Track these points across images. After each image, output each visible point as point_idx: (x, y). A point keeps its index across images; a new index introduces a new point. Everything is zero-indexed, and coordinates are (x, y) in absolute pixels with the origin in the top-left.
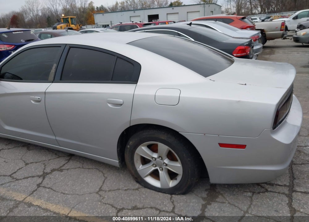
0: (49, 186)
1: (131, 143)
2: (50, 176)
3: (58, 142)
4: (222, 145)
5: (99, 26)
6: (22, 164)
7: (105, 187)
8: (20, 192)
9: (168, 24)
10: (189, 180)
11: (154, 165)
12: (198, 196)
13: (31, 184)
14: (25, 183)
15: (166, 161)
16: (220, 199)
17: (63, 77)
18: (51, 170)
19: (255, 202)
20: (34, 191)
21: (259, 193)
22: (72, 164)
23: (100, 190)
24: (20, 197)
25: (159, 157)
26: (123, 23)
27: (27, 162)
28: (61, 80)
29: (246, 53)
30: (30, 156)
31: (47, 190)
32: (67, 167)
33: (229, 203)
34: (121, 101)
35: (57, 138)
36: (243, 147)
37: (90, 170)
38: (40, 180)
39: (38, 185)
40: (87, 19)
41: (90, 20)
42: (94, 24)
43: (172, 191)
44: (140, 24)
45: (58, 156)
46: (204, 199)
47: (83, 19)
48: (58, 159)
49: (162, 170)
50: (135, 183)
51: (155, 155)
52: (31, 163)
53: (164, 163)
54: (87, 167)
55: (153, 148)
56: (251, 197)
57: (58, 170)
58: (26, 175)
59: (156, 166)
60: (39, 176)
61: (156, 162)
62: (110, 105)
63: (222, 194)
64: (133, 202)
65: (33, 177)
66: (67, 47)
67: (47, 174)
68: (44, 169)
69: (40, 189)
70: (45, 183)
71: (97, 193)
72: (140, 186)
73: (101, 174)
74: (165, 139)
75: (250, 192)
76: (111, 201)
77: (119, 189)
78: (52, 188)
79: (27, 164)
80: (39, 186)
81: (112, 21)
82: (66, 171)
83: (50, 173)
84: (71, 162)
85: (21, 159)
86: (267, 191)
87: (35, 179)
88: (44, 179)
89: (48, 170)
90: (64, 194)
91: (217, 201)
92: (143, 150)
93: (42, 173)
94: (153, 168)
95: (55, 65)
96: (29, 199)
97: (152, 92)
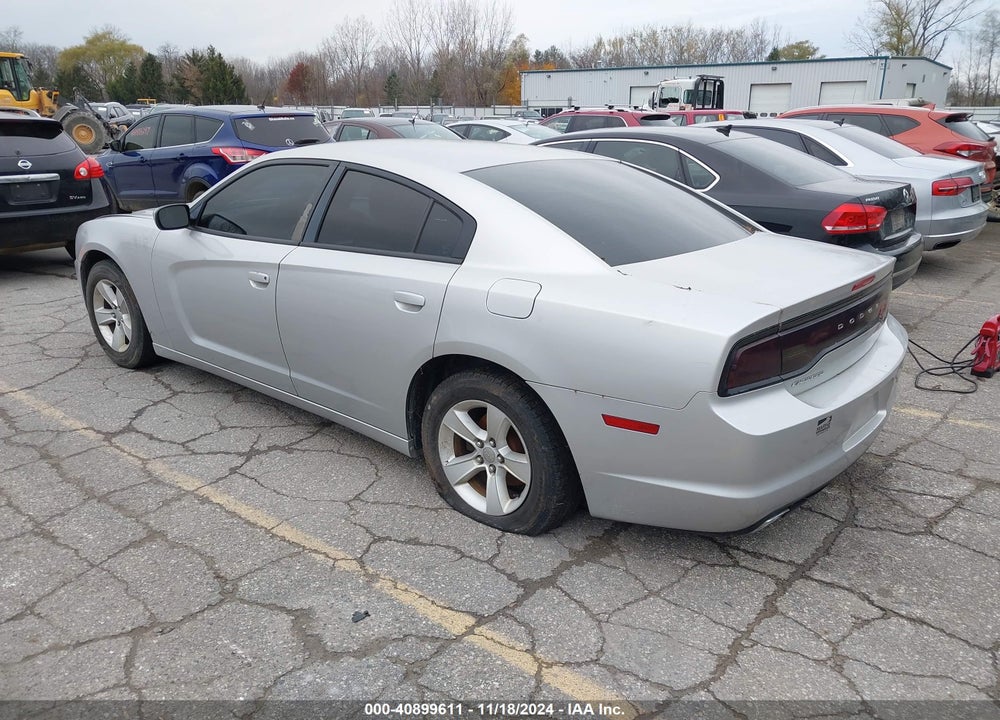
0: (253, 475)
1: (434, 398)
2: (263, 457)
3: (295, 386)
4: (610, 420)
5: (532, 109)
6: (213, 426)
7: (369, 496)
8: (193, 476)
9: (726, 119)
10: (542, 500)
11: (479, 459)
12: (562, 544)
13: (218, 465)
14: (209, 460)
15: (504, 451)
16: (613, 559)
17: (323, 235)
18: (269, 447)
19: (690, 579)
20: (221, 479)
21: (713, 565)
22: (319, 442)
23: (357, 498)
24: (190, 484)
25: (492, 439)
26: (581, 110)
27: (226, 424)
28: (316, 241)
29: (867, 226)
30: (237, 413)
31: (248, 481)
32: (305, 445)
33: (626, 571)
34: (419, 298)
35: (294, 375)
36: (653, 429)
37: (351, 459)
38: (240, 461)
39: (231, 469)
40: (501, 88)
41: (511, 91)
42: (519, 102)
43: (506, 524)
44: (632, 114)
45: (293, 423)
46: (572, 552)
47: (489, 86)
48: (292, 428)
49: (494, 471)
50: (438, 497)
51: (482, 435)
52: (232, 427)
53: (499, 455)
54: (349, 453)
55: (478, 416)
56: (687, 570)
57: (283, 449)
58: (215, 448)
59: (482, 463)
60: (240, 454)
61: (484, 452)
62: (398, 305)
63: (621, 553)
64: (413, 530)
65: (227, 453)
66: (341, 169)
67: (259, 452)
68: (255, 443)
69: (235, 477)
70: (245, 469)
71: (347, 503)
72: (445, 505)
73: (373, 469)
74: (501, 395)
75: (693, 560)
76: (369, 522)
77: (397, 504)
78: (258, 479)
79: (223, 428)
80: (233, 471)
81: (573, 98)
82: (299, 454)
83: (265, 452)
84: (318, 437)
85: (215, 416)
86: (736, 564)
87: (230, 457)
88: (247, 460)
89: (262, 446)
90: (278, 493)
91: (600, 563)
92: (458, 418)
93: (247, 449)
94: (475, 466)
95: (310, 207)
96: (206, 491)
97: (482, 286)
